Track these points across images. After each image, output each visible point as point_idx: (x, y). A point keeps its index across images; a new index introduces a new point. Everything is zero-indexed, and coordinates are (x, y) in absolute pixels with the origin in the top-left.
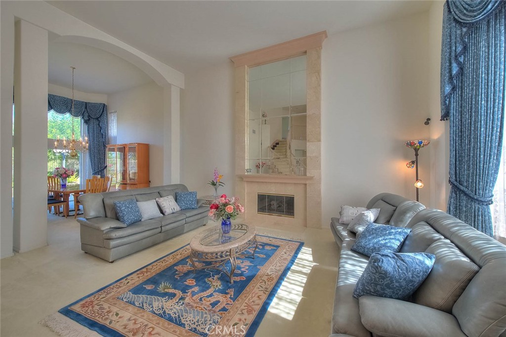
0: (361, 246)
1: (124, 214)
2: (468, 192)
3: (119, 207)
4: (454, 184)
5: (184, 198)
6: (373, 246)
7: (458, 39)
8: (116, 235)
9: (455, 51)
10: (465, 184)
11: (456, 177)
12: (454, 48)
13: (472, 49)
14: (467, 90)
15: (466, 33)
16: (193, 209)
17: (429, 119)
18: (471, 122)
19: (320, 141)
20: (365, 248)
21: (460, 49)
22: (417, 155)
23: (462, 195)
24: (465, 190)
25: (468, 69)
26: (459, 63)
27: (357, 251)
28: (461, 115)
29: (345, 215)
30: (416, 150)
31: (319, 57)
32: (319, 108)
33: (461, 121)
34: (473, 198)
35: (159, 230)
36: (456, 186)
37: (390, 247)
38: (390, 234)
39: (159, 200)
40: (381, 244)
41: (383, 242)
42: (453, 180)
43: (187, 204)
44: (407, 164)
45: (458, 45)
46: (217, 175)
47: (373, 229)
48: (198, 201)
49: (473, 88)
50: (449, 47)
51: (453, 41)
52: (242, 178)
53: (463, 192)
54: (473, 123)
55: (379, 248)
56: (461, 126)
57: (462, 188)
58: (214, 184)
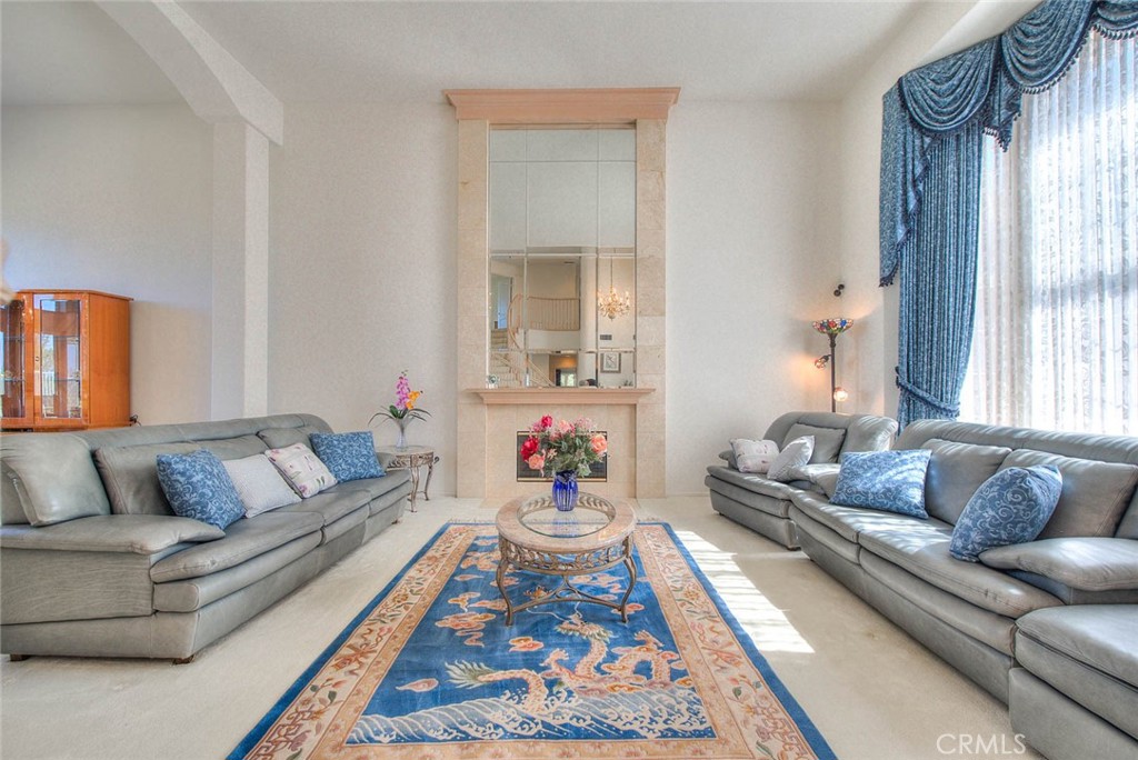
0: (857, 492)
1: (202, 495)
2: (930, 398)
3: (183, 474)
4: (907, 389)
5: (344, 449)
6: (884, 487)
7: (917, 154)
8: (213, 563)
9: (913, 172)
10: (925, 387)
11: (908, 377)
12: (911, 167)
13: (935, 172)
14: (927, 237)
15: (930, 145)
16: (371, 477)
17: (841, 287)
18: (934, 288)
19: (663, 314)
20: (867, 493)
21: (919, 170)
22: (833, 345)
23: (919, 404)
24: (926, 395)
25: (931, 205)
26: (917, 193)
27: (849, 502)
28: (917, 278)
29: (746, 455)
30: (832, 337)
31: (662, 140)
32: (662, 246)
33: (917, 286)
34: (939, 407)
35: (318, 537)
36: (911, 392)
37: (913, 484)
38: (903, 462)
39: (275, 457)
40: (898, 481)
41: (899, 477)
42: (904, 381)
43: (355, 466)
44: (816, 362)
45: (916, 163)
46: (405, 390)
47: (864, 460)
48: (380, 458)
49: (936, 235)
50: (902, 163)
51: (910, 155)
52: (477, 396)
53: (923, 399)
54: (937, 289)
55: (896, 489)
56: (917, 293)
57: (921, 393)
58: (398, 415)
